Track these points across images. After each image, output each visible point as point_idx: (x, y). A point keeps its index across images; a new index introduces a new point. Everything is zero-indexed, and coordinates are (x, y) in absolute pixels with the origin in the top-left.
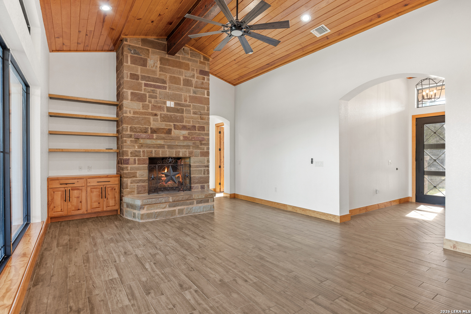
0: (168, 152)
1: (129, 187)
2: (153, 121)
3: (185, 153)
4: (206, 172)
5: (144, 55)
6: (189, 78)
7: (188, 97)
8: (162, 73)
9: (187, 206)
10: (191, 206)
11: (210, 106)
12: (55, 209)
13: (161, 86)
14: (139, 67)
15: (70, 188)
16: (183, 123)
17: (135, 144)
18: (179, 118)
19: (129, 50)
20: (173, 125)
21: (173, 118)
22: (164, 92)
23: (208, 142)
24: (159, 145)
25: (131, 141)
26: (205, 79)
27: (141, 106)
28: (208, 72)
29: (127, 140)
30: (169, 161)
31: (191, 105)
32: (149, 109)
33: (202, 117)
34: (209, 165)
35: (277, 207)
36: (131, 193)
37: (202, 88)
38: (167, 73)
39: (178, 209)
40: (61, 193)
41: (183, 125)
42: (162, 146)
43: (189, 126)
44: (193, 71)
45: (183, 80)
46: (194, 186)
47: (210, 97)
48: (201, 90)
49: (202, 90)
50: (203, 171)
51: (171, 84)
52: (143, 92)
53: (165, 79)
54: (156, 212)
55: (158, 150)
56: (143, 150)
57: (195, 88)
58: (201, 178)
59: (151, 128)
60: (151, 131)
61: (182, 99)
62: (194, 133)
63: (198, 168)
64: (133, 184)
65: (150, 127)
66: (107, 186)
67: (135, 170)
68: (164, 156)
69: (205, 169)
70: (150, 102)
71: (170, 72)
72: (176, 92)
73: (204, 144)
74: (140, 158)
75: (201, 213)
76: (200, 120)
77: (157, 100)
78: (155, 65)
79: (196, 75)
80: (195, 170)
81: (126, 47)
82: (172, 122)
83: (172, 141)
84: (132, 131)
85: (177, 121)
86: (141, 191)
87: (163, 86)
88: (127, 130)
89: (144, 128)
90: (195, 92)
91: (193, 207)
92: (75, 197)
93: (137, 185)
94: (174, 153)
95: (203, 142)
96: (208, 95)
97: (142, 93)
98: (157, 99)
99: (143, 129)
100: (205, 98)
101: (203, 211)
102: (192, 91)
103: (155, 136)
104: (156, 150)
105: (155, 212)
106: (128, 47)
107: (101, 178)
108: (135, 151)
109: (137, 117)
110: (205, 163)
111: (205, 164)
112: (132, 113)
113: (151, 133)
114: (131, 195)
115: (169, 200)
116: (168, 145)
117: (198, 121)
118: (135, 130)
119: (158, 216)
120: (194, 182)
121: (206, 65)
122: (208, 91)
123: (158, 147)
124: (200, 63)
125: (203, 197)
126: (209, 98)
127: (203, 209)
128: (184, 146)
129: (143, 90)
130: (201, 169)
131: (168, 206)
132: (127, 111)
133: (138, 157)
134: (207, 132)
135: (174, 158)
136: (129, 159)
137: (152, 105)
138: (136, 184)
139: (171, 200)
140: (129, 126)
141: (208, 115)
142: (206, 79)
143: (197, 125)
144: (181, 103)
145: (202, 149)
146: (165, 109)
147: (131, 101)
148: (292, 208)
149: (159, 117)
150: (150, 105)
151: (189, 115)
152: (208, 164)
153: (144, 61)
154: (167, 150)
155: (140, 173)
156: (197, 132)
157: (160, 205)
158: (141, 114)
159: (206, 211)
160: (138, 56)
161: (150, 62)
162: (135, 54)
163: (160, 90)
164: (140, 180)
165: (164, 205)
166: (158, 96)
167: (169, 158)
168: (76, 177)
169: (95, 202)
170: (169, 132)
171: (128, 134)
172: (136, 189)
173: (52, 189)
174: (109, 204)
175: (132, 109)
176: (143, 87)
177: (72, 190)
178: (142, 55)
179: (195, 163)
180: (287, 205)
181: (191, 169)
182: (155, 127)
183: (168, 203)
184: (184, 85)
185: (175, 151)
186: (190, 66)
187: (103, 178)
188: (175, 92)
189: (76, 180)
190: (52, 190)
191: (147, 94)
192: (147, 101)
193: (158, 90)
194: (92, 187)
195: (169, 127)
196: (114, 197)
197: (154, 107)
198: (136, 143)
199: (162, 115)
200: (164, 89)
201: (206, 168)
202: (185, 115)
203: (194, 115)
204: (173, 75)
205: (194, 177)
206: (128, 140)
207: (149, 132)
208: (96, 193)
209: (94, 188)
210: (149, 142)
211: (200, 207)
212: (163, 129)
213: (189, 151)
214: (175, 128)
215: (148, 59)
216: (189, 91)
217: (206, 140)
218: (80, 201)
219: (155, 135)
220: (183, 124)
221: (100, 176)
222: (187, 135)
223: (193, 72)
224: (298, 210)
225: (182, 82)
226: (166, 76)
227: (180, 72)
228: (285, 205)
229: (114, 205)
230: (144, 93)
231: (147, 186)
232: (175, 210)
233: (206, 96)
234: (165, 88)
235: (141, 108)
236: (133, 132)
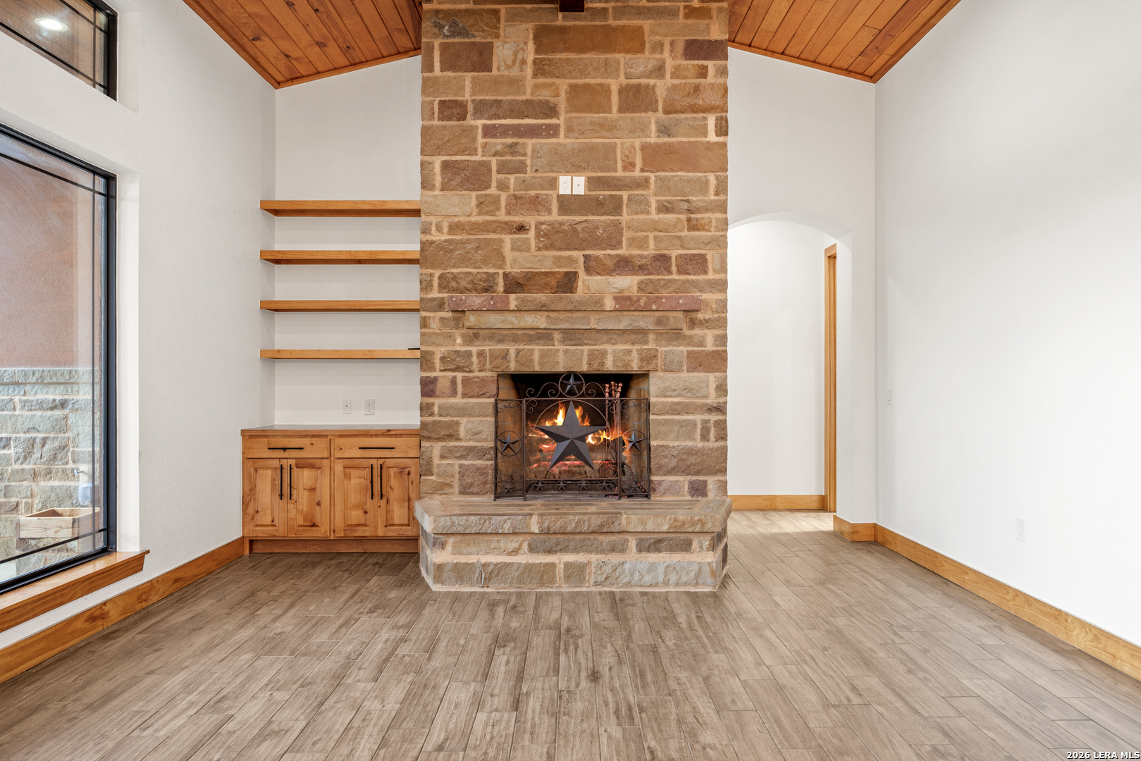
0: (561, 354)
1: (435, 470)
2: (513, 249)
3: (627, 358)
4: (713, 429)
5: (483, 31)
6: (644, 81)
7: (639, 153)
8: (542, 80)
9: (599, 556)
10: (614, 558)
11: (728, 173)
12: (258, 517)
13: (540, 126)
14: (468, 77)
15: (293, 462)
16: (618, 249)
17: (455, 331)
18: (604, 231)
19: (436, 26)
20: (582, 260)
21: (581, 236)
22: (552, 144)
23: (723, 315)
24: (531, 332)
25: (442, 319)
26: (707, 71)
27: (474, 202)
28: (721, 42)
29: (430, 317)
30: (569, 387)
31: (652, 180)
32: (498, 209)
33: (697, 219)
34: (725, 403)
35: (1026, 614)
36: (442, 489)
37: (694, 109)
38: (558, 77)
39: (566, 564)
40: (272, 474)
41: (618, 256)
42: (543, 336)
43: (641, 256)
44: (659, 49)
45: (620, 92)
46: (660, 483)
47: (732, 140)
48: (689, 116)
49: (694, 115)
50: (699, 426)
51: (574, 115)
52: (478, 158)
53: (552, 99)
54: (485, 565)
55: (529, 350)
56: (480, 348)
57: (666, 112)
58: (690, 452)
59: (506, 275)
60: (505, 285)
61: (616, 161)
62: (663, 283)
63: (679, 414)
64: (449, 461)
65: (501, 272)
66: (389, 462)
67: (452, 416)
68: (548, 369)
69: (708, 421)
70: (502, 186)
71: (570, 72)
72: (594, 140)
73: (706, 323)
74: (471, 375)
75: (657, 590)
76: (685, 233)
77: (526, 176)
78: (520, 57)
79: (669, 64)
80: (667, 420)
81: (428, 18)
82: (576, 249)
83: (579, 314)
84: (445, 288)
85: (597, 244)
86: (471, 485)
87: (544, 124)
88: (432, 285)
89: (484, 275)
90: (664, 130)
91: (623, 563)
92: (305, 487)
93: (461, 466)
94: (585, 359)
95: (700, 316)
96: (722, 129)
97: (475, 161)
98: (526, 173)
99: (481, 280)
100: (709, 146)
101: (666, 583)
102: (653, 127)
103: (514, 301)
104: (521, 347)
105: (483, 561)
106: (434, 19)
107: (371, 436)
108: (456, 351)
109: (461, 242)
110: (706, 397)
111: (708, 401)
112: (446, 229)
113: (505, 291)
114: (441, 494)
115: (528, 525)
116: (564, 331)
117: (679, 238)
118: (453, 284)
119: (490, 578)
120: (660, 467)
121: (711, 18)
122: (724, 114)
123: (531, 340)
124: (687, 16)
125: (665, 528)
126: (724, 145)
127: (666, 573)
128: (623, 332)
129: (480, 151)
130: (691, 417)
131: (525, 546)
132: (431, 224)
133: (464, 371)
134: (718, 276)
135: (589, 377)
136: (435, 379)
137: (509, 196)
138: (458, 462)
139: (535, 528)
140: (437, 273)
141: (720, 211)
142: (711, 71)
143: (674, 254)
144: (613, 178)
145: (696, 340)
146: (555, 206)
147: (441, 190)
148: (1090, 636)
149: (532, 234)
150: (503, 196)
151: (643, 217)
152: (722, 400)
153: (481, 54)
154: (558, 348)
155: (470, 426)
156: (675, 277)
157: (498, 541)
158: (472, 229)
159: (677, 584)
160: (466, 40)
161: (502, 52)
162: (453, 35)
163: (535, 141)
164: (471, 449)
165: (511, 541)
166: (528, 162)
167: (568, 376)
168: (307, 431)
169: (357, 506)
170: (567, 282)
171: (433, 299)
172: (457, 476)
173: (251, 461)
174: (392, 518)
175: (446, 216)
176: (481, 140)
177: (297, 467)
178: (476, 33)
179: (665, 396)
180: (1067, 614)
181: (652, 417)
182: (519, 270)
183: (529, 537)
184: (621, 110)
185: (589, 351)
186: (646, 34)
187: (376, 436)
188: (588, 140)
189: (306, 441)
190: (251, 463)
191: (494, 162)
192: (494, 184)
193: (530, 143)
194: (348, 462)
195: (566, 267)
196: (407, 498)
197: (517, 202)
198: (458, 328)
199: (544, 227)
200: (549, 136)
201: (714, 417)
202: (625, 217)
203: (661, 216)
204: (580, 81)
205: (663, 446)
206: (434, 317)
207: (501, 287)
208: (357, 481)
209: (351, 465)
210: (494, 320)
211: (653, 566)
212: (546, 274)
213: (640, 352)
214: (588, 270)
215: (497, 43)
216: (643, 129)
217: (714, 306)
218: (317, 501)
219: (512, 297)
220: (620, 252)
221: (368, 431)
222: (634, 292)
223: (658, 56)
224: (1124, 655)
225: (615, 99)
226: (557, 88)
227: (607, 63)
228: (1058, 615)
229: (406, 522)
230: (484, 158)
231: (490, 471)
232: (553, 565)
233: (712, 137)
234: (553, 131)
235: (475, 211)
236: (449, 292)
